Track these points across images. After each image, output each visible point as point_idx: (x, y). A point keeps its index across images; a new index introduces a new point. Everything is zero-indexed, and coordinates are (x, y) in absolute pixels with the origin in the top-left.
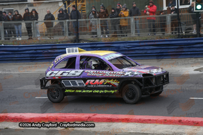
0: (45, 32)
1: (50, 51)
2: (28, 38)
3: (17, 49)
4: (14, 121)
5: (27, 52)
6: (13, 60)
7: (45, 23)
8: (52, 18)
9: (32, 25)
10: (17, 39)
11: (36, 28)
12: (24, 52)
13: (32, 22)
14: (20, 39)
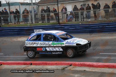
0: (104, 16)
1: (107, 26)
2: (94, 20)
3: (88, 26)
4: (88, 67)
5: (94, 27)
6: (86, 32)
7: (104, 10)
8: (109, 7)
9: (97, 12)
10: (88, 20)
11: (99, 14)
12: (92, 28)
13: (97, 10)
14: (90, 20)
